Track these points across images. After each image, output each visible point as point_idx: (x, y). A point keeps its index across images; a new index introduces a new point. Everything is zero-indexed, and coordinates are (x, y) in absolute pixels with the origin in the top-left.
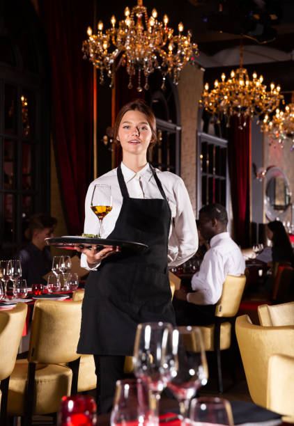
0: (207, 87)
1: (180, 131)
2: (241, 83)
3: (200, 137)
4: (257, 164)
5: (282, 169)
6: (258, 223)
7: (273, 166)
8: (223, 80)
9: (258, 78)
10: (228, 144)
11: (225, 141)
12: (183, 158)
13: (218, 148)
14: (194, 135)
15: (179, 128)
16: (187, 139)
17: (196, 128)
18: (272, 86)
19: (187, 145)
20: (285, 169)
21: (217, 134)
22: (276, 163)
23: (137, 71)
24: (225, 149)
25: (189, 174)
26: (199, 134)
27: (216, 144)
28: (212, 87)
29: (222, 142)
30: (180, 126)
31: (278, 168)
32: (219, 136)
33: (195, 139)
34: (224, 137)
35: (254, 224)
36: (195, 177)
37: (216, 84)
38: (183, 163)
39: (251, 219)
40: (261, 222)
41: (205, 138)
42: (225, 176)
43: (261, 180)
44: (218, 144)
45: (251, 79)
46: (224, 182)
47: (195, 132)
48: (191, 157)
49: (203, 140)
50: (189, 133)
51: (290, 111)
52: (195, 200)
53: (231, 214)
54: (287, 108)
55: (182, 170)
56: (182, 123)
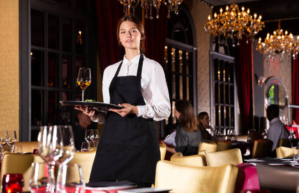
0: (209, 18)
1: (196, 51)
3: (212, 55)
4: (258, 74)
5: (281, 79)
6: (260, 116)
7: (273, 76)
8: (221, 13)
10: (235, 60)
11: (233, 58)
12: (198, 70)
13: (227, 63)
14: (208, 54)
15: (195, 49)
16: (202, 56)
17: (209, 49)
18: (255, 16)
19: (202, 61)
20: (283, 78)
21: (226, 53)
22: (275, 74)
24: (233, 63)
25: (203, 81)
26: (211, 53)
28: (213, 17)
29: (230, 59)
30: (196, 47)
31: (278, 78)
32: (228, 55)
33: (207, 56)
34: (231, 55)
35: (256, 118)
36: (209, 83)
37: (215, 15)
38: (199, 73)
39: (254, 114)
40: (262, 116)
41: (216, 55)
42: (233, 83)
43: (261, 86)
44: (227, 60)
46: (232, 87)
47: (208, 51)
48: (205, 69)
49: (215, 57)
50: (204, 52)
51: (277, 35)
52: (209, 99)
53: (238, 110)
54: (275, 33)
55: (198, 78)
56: (198, 45)
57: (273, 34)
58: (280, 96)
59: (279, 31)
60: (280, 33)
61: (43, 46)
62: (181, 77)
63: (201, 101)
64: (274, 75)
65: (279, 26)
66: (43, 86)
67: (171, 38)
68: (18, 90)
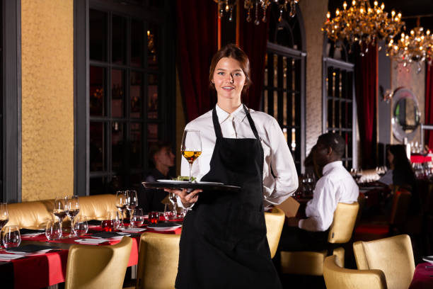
0: (328, 16)
1: (306, 57)
2: (362, 11)
3: (325, 62)
4: (384, 86)
5: (411, 89)
6: (385, 143)
7: (402, 87)
8: (345, 8)
9: (379, 6)
10: (355, 68)
11: (352, 65)
12: (308, 83)
13: (344, 72)
14: (320, 61)
15: (304, 54)
16: (313, 64)
17: (321, 53)
18: (393, 13)
19: (312, 70)
20: (414, 89)
21: (343, 58)
22: (405, 84)
23: (254, 5)
24: (351, 72)
25: (314, 98)
26: (325, 59)
27: (342, 68)
28: (333, 16)
29: (348, 66)
30: (305, 52)
31: (407, 88)
32: (345, 60)
33: (320, 65)
34: (350, 61)
35: (381, 145)
36: (320, 101)
37: (338, 12)
38: (308, 88)
39: (378, 140)
40: (388, 143)
41: (330, 62)
42: (352, 99)
43: (388, 102)
44: (344, 68)
45: (372, 7)
46: (350, 105)
47: (320, 57)
48: (317, 82)
49: (329, 65)
50: (315, 58)
51: (415, 35)
52: (321, 123)
53: (358, 135)
54: (412, 32)
55: (307, 95)
56: (307, 49)
57: (410, 35)
58: (407, 111)
59: (418, 30)
60: (419, 33)
61: (106, 60)
62: (285, 94)
63: (311, 126)
64: (403, 85)
65: (418, 23)
66: (106, 115)
67: (272, 41)
68: (72, 124)
